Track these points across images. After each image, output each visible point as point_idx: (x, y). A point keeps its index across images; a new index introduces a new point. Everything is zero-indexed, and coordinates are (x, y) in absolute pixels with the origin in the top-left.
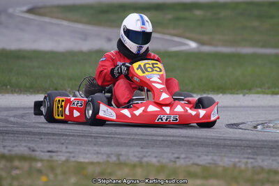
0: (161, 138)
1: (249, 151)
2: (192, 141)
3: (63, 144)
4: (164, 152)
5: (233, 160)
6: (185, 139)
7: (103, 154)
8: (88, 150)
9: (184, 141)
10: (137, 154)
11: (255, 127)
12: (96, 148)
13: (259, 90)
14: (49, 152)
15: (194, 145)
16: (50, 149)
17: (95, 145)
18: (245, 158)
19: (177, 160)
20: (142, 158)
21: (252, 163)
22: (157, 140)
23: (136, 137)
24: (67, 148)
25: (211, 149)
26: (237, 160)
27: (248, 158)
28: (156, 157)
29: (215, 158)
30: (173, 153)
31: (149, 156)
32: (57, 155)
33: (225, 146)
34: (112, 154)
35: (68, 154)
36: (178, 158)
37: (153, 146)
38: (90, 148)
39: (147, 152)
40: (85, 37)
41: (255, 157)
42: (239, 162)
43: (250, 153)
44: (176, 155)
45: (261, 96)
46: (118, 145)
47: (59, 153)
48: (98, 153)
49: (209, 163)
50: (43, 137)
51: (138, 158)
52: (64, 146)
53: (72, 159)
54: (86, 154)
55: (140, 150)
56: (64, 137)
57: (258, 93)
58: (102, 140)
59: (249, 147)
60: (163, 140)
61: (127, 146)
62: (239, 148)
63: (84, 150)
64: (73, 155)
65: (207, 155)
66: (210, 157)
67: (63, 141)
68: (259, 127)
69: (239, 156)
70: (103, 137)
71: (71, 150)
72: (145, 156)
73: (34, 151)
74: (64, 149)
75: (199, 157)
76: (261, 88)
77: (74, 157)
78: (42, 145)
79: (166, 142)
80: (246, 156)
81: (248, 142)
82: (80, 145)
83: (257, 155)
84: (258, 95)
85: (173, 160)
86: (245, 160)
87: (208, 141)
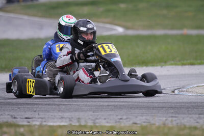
0: (106, 104)
1: (172, 111)
2: (129, 105)
3: (35, 111)
4: (110, 115)
5: (161, 119)
6: (123, 103)
7: (66, 118)
8: (55, 116)
9: (123, 105)
10: (91, 117)
11: (173, 92)
12: (60, 114)
13: (172, 62)
14: (26, 118)
15: (131, 108)
16: (26, 116)
17: (59, 111)
18: (169, 117)
19: (121, 120)
20: (94, 120)
21: (175, 120)
22: (103, 105)
23: (88, 104)
24: (39, 114)
25: (144, 110)
26: (164, 119)
27: (172, 117)
28: (105, 119)
29: (148, 118)
30: (117, 115)
31: (100, 118)
32: (33, 121)
33: (154, 108)
34: (72, 118)
35: (40, 120)
36: (121, 119)
37: (102, 110)
38: (56, 114)
39: (98, 115)
40: (41, 27)
41: (177, 115)
42: (166, 120)
43: (173, 113)
44: (120, 117)
45: (174, 66)
46: (76, 111)
47: (34, 119)
48: (62, 118)
49: (144, 122)
50: (19, 106)
51: (92, 120)
52: (37, 113)
53: (44, 124)
54: (54, 119)
55: (93, 114)
56: (35, 106)
57: (172, 64)
58: (63, 107)
59: (172, 108)
60: (108, 105)
61: (82, 111)
62: (164, 109)
63: (52, 115)
64: (44, 120)
65: (142, 116)
66: (144, 118)
67: (35, 109)
68: (176, 92)
69: (165, 115)
70: (64, 105)
71: (42, 116)
72: (97, 119)
73: (15, 118)
74: (37, 116)
75: (136, 117)
76: (173, 60)
77: (45, 122)
78: (20, 113)
79: (110, 107)
80: (171, 115)
81: (170, 104)
82: (48, 112)
83: (179, 114)
84: (172, 66)
85: (118, 120)
86: (170, 119)
87: (141, 104)
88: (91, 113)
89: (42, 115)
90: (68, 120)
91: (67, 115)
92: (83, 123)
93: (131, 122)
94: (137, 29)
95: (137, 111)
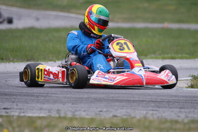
88: (70, 105)
89: (20, 106)
90: (47, 111)
91: (46, 106)
92: (62, 115)
93: (111, 115)
94: (117, 22)
95: (117, 104)
